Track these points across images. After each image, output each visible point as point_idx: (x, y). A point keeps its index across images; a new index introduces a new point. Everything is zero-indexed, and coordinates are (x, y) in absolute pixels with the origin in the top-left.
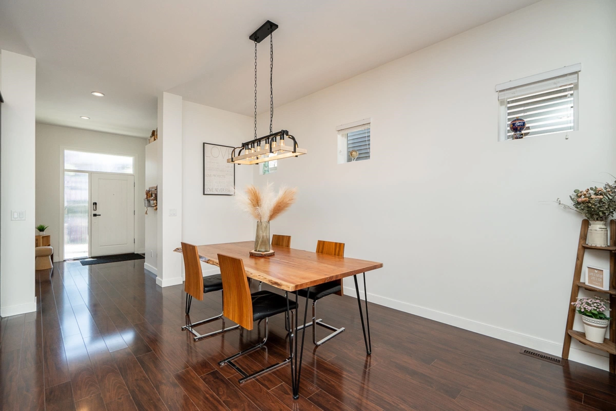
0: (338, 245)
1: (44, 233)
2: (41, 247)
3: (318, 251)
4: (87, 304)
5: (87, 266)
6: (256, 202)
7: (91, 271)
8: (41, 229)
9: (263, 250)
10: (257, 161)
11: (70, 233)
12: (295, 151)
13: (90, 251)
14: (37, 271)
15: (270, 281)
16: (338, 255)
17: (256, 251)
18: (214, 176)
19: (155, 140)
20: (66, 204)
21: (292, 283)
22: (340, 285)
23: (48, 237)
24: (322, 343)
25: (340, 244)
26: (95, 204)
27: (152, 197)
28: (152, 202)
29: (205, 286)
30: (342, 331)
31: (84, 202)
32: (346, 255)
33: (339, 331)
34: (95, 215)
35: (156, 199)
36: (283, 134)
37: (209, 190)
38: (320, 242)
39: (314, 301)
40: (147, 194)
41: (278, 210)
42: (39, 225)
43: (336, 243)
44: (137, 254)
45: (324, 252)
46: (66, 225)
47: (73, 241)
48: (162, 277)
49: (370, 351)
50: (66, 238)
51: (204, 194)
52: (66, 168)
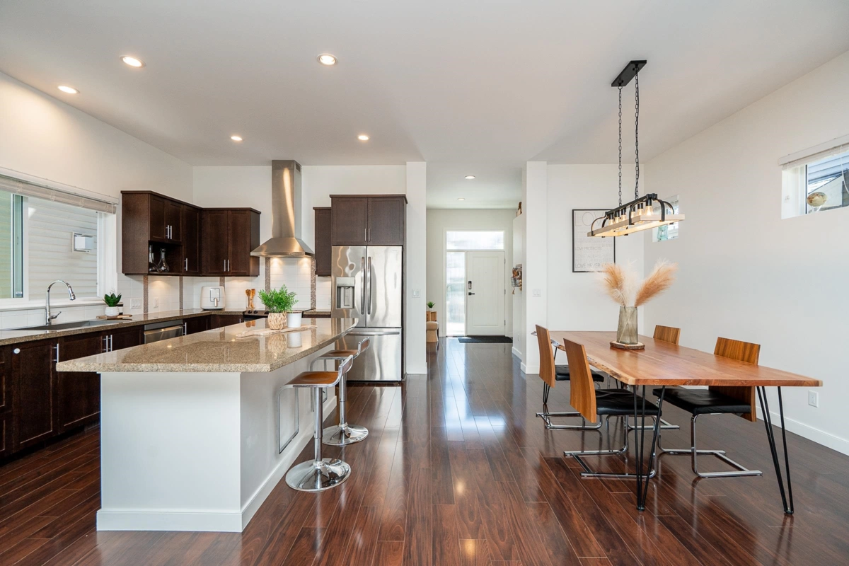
0: (749, 346)
1: (432, 310)
2: (430, 322)
3: (717, 353)
4: (464, 383)
5: (464, 344)
6: (616, 282)
7: (467, 348)
8: (430, 306)
9: (628, 342)
10: (627, 232)
11: (451, 311)
12: (663, 219)
13: (466, 331)
14: (427, 343)
15: (612, 371)
16: (748, 361)
17: (618, 342)
18: (587, 248)
19: (521, 213)
20: (448, 282)
21: (634, 376)
22: (750, 404)
23: (435, 313)
24: (709, 477)
25: (753, 345)
26: (470, 282)
27: (517, 275)
28: (518, 281)
29: (558, 374)
30: (755, 475)
31: (462, 279)
32: (762, 362)
33: (747, 472)
34: (470, 294)
35: (521, 278)
36: (650, 198)
37: (579, 266)
38: (720, 340)
39: (694, 416)
40: (514, 273)
41: (648, 293)
42: (428, 302)
43: (746, 344)
44: (508, 338)
45: (726, 354)
46: (448, 303)
47: (454, 319)
48: (526, 364)
49: (792, 509)
50: (448, 315)
51: (573, 271)
52: (448, 248)
